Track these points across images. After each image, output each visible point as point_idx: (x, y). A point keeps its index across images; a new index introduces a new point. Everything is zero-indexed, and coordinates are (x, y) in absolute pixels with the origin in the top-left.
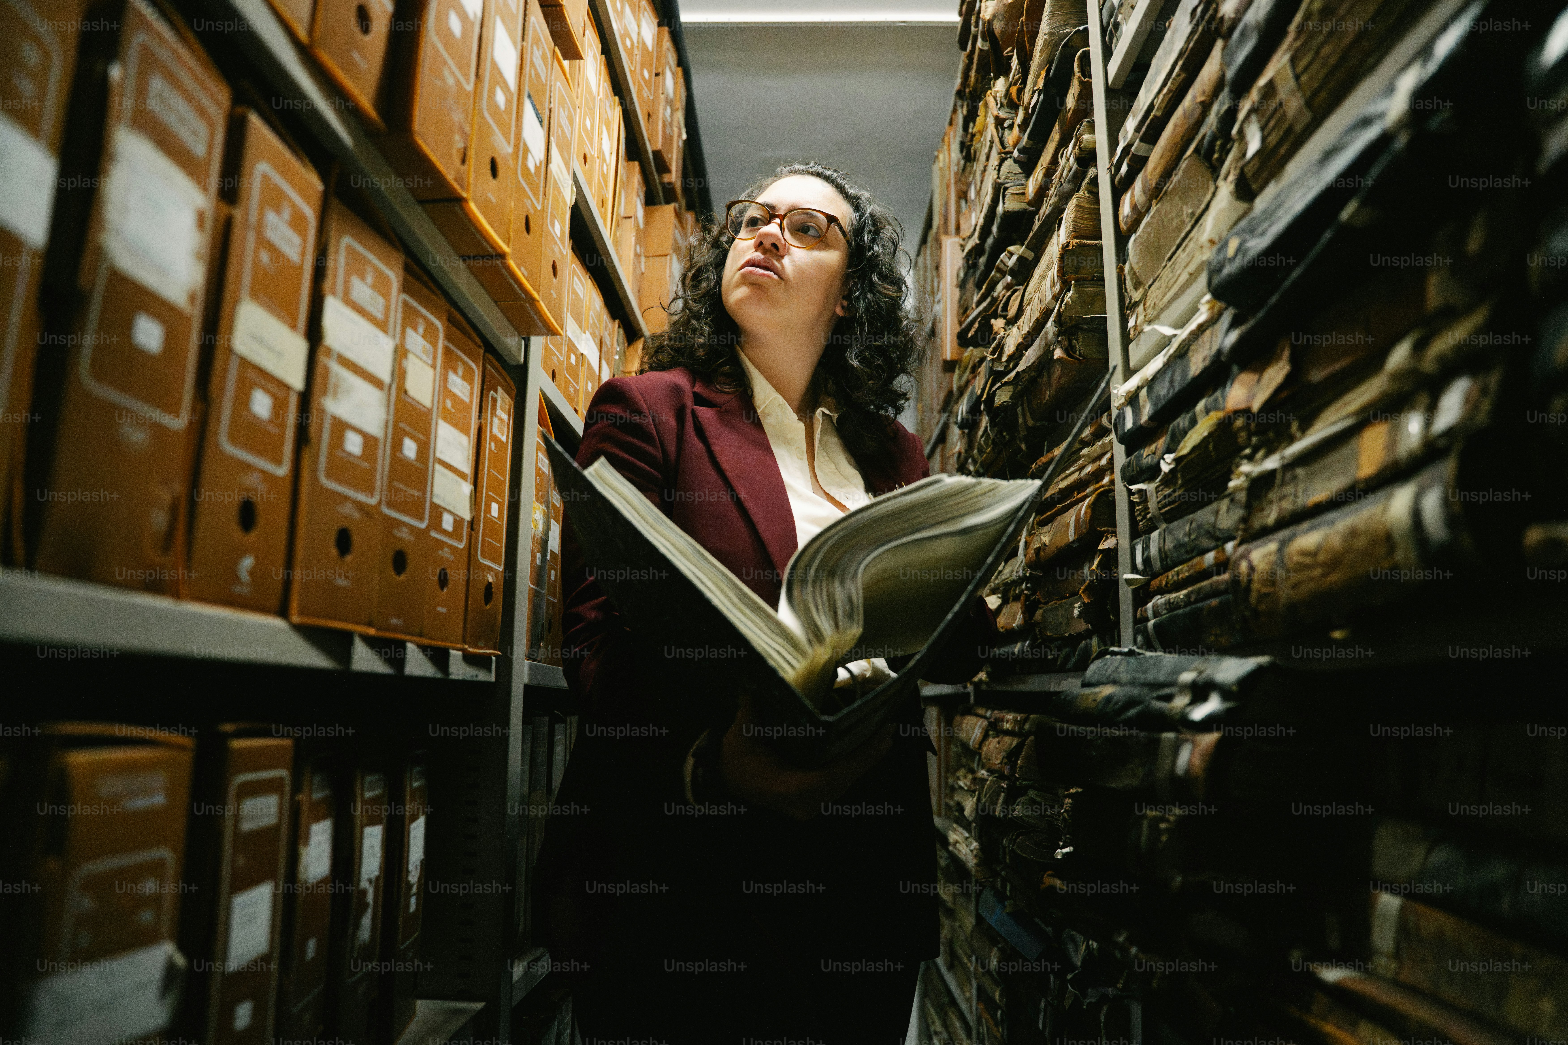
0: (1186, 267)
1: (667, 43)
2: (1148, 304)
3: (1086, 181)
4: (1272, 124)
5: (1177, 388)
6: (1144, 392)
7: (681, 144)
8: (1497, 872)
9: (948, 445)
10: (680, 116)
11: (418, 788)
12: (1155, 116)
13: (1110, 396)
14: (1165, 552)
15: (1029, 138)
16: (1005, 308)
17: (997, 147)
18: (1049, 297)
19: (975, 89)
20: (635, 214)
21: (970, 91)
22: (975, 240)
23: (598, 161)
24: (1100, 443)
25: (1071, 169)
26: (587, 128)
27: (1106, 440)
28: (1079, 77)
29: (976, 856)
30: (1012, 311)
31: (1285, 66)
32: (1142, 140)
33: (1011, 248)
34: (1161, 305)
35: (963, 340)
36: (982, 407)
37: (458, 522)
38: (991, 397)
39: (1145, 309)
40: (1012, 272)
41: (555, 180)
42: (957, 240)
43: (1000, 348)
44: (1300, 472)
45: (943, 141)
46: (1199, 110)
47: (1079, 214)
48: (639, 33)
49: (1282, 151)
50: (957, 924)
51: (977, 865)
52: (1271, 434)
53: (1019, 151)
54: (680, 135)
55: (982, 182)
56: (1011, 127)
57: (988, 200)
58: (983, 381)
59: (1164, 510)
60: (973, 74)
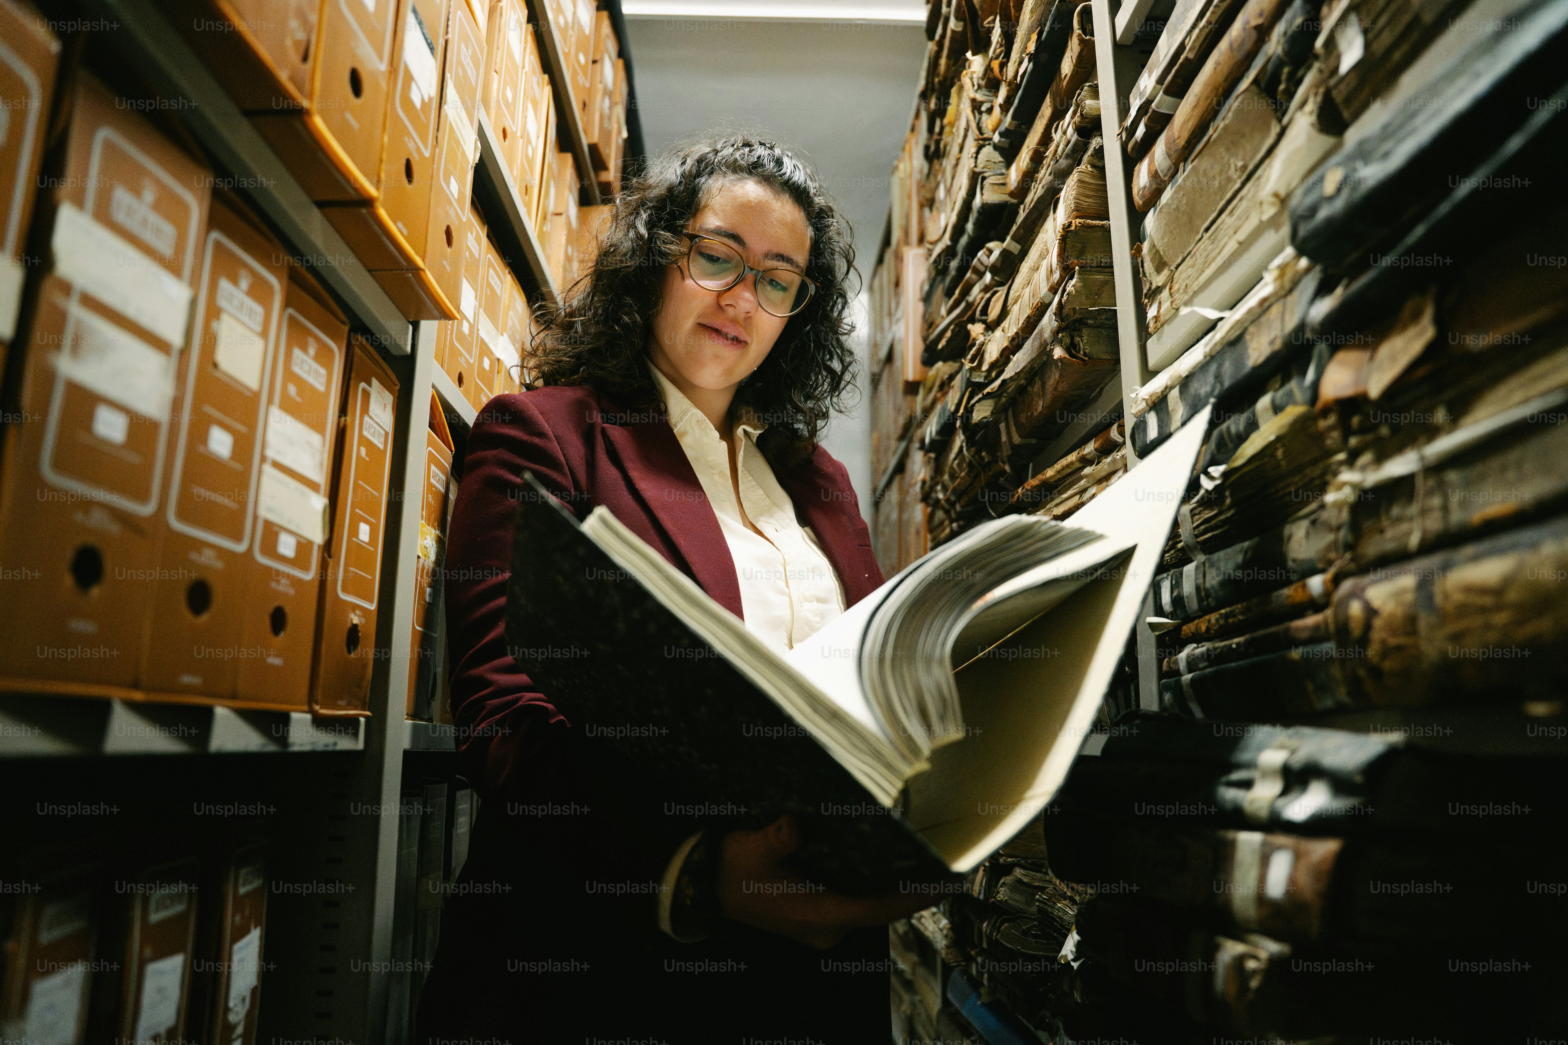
0: (1235, 233)
1: (606, 28)
2: (1176, 287)
3: (1089, 152)
4: (1383, 20)
5: (1227, 384)
6: (1175, 392)
7: (621, 142)
9: (908, 475)
10: (620, 113)
11: (247, 895)
12: (1186, 59)
13: (1121, 402)
14: (1206, 590)
15: (1013, 118)
16: (985, 311)
17: (973, 133)
18: (1044, 289)
19: (945, 78)
20: (567, 211)
21: (940, 81)
22: (946, 241)
23: (521, 141)
24: (1109, 459)
25: (1069, 142)
26: (507, 101)
27: (1118, 455)
28: (1079, 35)
29: (946, 936)
30: (994, 312)
32: (1166, 92)
33: (990, 245)
34: (1195, 286)
35: (930, 355)
36: (958, 424)
37: (303, 546)
38: (969, 410)
39: (1171, 294)
40: (994, 269)
41: (451, 125)
42: (921, 251)
43: (980, 354)
44: (1452, 476)
45: (904, 149)
46: (1254, 35)
47: (1082, 191)
48: (574, 13)
49: (1397, 56)
50: (918, 998)
51: (948, 947)
52: (1384, 431)
53: (1001, 135)
54: (619, 132)
55: (953, 178)
56: (990, 111)
57: (963, 193)
58: (958, 396)
59: (1202, 538)
60: (943, 61)
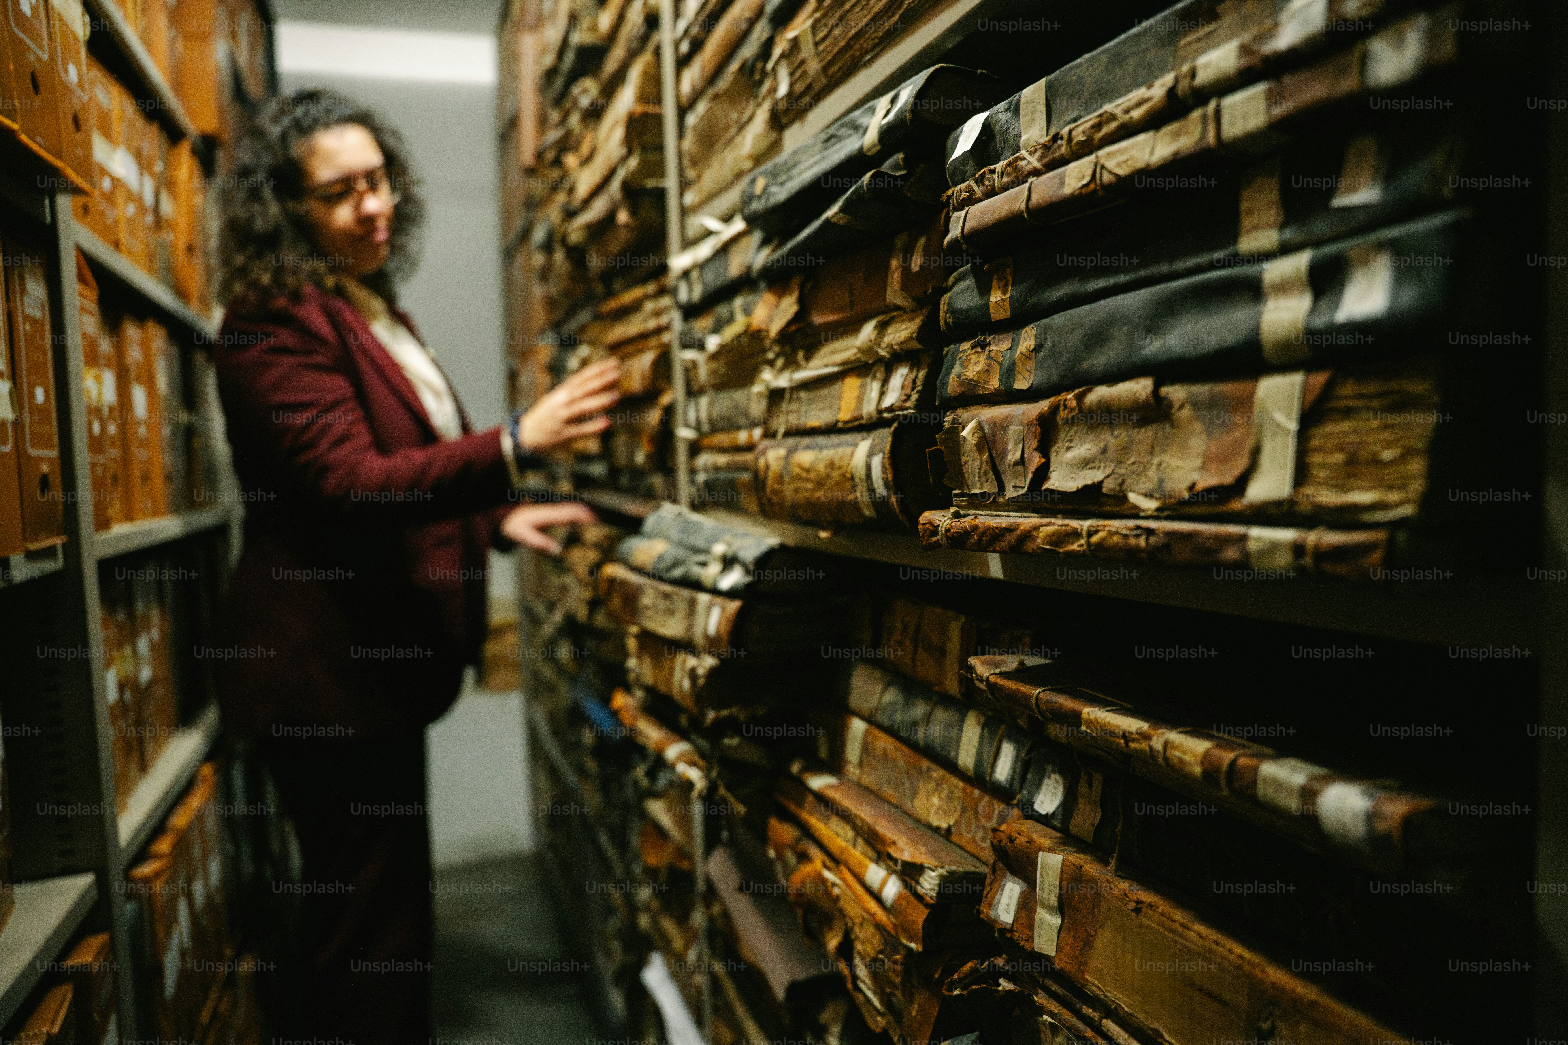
2: (700, 186)
3: (652, 45)
4: (797, 74)
5: (720, 281)
6: (695, 272)
8: (919, 710)
12: (712, 10)
14: (712, 418)
16: (579, 145)
18: (615, 156)
30: (585, 151)
31: (806, 29)
33: (585, 83)
34: (711, 192)
38: (565, 236)
39: (697, 190)
40: (584, 111)
43: (573, 187)
44: (802, 395)
47: (644, 78)
58: (558, 216)
59: (710, 382)
